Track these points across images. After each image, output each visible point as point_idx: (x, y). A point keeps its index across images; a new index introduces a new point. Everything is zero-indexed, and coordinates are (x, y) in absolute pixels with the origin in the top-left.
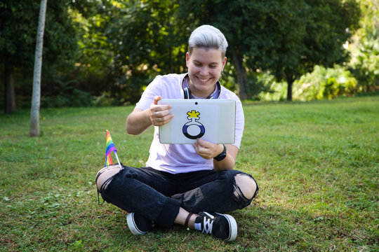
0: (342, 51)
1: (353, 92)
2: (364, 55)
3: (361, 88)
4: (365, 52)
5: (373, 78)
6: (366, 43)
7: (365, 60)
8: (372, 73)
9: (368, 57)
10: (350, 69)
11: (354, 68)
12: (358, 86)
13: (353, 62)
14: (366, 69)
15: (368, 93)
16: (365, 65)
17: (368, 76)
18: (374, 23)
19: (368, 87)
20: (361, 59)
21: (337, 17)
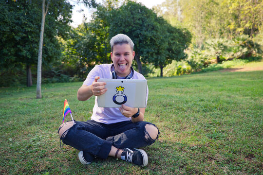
0: (184, 54)
1: (189, 72)
2: (193, 55)
3: (193, 70)
4: (194, 54)
5: (198, 65)
6: (195, 50)
7: (194, 58)
8: (197, 63)
9: (196, 56)
10: (188, 62)
11: (190, 61)
12: (192, 69)
13: (189, 59)
14: (195, 62)
15: (196, 72)
16: (194, 60)
17: (196, 65)
18: (196, 41)
19: (196, 69)
20: (193, 57)
21: (181, 38)
